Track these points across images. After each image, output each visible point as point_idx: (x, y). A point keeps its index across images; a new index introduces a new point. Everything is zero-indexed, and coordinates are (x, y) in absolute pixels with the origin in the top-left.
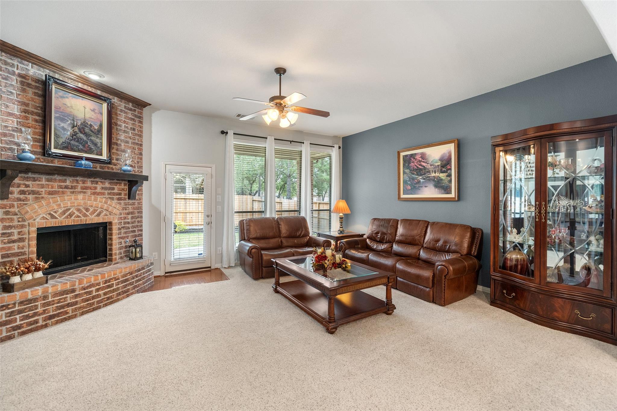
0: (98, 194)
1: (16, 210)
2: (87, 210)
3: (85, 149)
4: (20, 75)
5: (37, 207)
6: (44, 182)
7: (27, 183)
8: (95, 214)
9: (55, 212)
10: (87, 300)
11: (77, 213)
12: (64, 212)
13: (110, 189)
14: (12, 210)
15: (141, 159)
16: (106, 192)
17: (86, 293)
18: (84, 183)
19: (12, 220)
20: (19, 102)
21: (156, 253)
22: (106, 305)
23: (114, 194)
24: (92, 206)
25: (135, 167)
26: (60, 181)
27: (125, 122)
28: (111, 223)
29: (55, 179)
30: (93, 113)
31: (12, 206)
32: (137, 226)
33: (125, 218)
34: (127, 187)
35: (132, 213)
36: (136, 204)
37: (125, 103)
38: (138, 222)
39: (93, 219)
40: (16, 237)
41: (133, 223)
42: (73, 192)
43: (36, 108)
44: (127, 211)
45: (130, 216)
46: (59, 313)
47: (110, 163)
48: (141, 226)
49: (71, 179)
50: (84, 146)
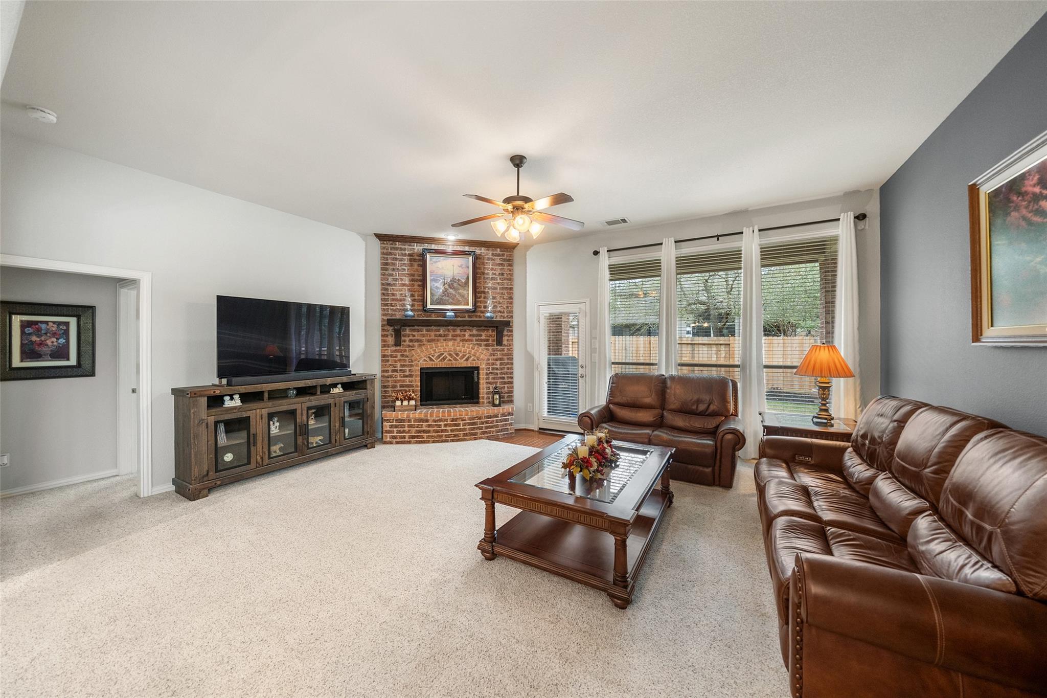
0: (467, 341)
1: (408, 354)
2: (457, 355)
3: (454, 302)
4: (410, 255)
5: (419, 352)
6: (424, 332)
7: (414, 333)
8: (464, 359)
9: (433, 356)
10: (438, 432)
11: (449, 357)
12: (439, 357)
13: (477, 335)
14: (405, 353)
15: (511, 303)
16: (474, 338)
17: (436, 425)
18: (454, 332)
19: (405, 361)
20: (408, 274)
21: (531, 405)
22: (453, 441)
23: (481, 340)
24: (461, 352)
25: (504, 312)
26: (436, 331)
27: (492, 269)
28: (477, 368)
29: (432, 330)
30: (460, 268)
31: (405, 351)
32: (507, 373)
33: (493, 364)
34: (495, 333)
35: (501, 359)
36: (506, 350)
37: (493, 250)
38: (508, 368)
39: (462, 363)
40: (407, 373)
41: (502, 369)
42: (445, 340)
43: (419, 276)
44: (495, 357)
45: (498, 362)
46: (418, 436)
47: (474, 312)
48: (512, 373)
49: (444, 328)
50: (453, 299)
